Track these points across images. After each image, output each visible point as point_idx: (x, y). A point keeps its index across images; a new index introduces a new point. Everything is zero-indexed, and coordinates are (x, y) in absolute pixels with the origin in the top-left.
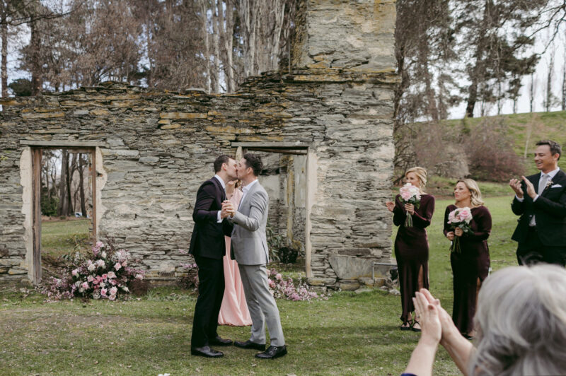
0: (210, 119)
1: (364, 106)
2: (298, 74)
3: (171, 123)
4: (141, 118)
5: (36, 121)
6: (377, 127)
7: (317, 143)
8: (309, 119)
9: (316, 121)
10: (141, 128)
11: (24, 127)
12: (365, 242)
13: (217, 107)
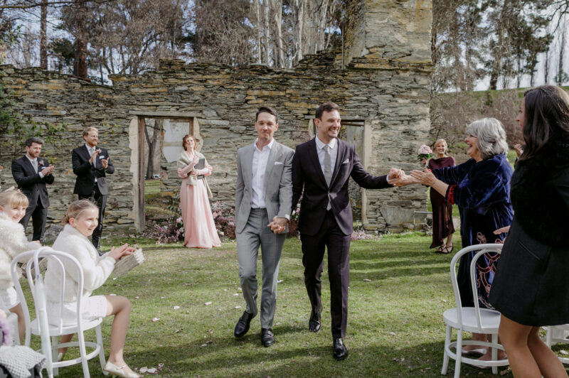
0: (288, 96)
1: (408, 89)
2: (357, 62)
3: (256, 99)
4: (232, 95)
5: (143, 95)
6: (418, 106)
7: (372, 117)
8: (365, 98)
9: (371, 100)
10: (231, 102)
11: (133, 100)
12: (408, 196)
13: (293, 87)
